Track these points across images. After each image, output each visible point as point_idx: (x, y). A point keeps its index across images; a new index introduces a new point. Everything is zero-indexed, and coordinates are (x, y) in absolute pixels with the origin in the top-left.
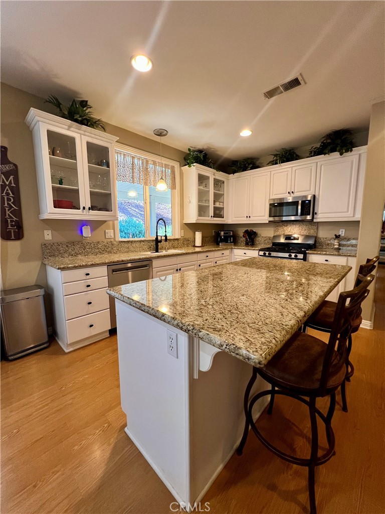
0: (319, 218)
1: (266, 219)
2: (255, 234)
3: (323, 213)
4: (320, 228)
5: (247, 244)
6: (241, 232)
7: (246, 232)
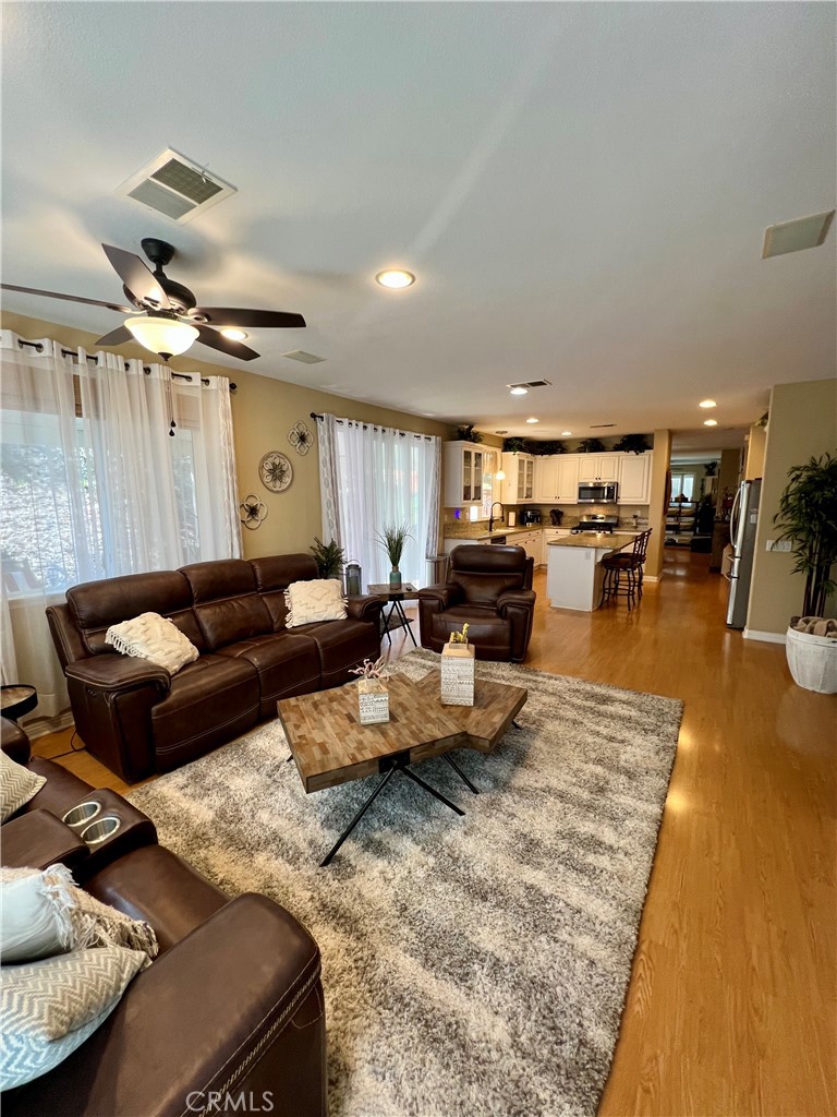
0: (622, 501)
1: (574, 500)
2: (562, 513)
3: (625, 497)
4: (622, 509)
5: (554, 524)
6: (547, 512)
7: (553, 511)
